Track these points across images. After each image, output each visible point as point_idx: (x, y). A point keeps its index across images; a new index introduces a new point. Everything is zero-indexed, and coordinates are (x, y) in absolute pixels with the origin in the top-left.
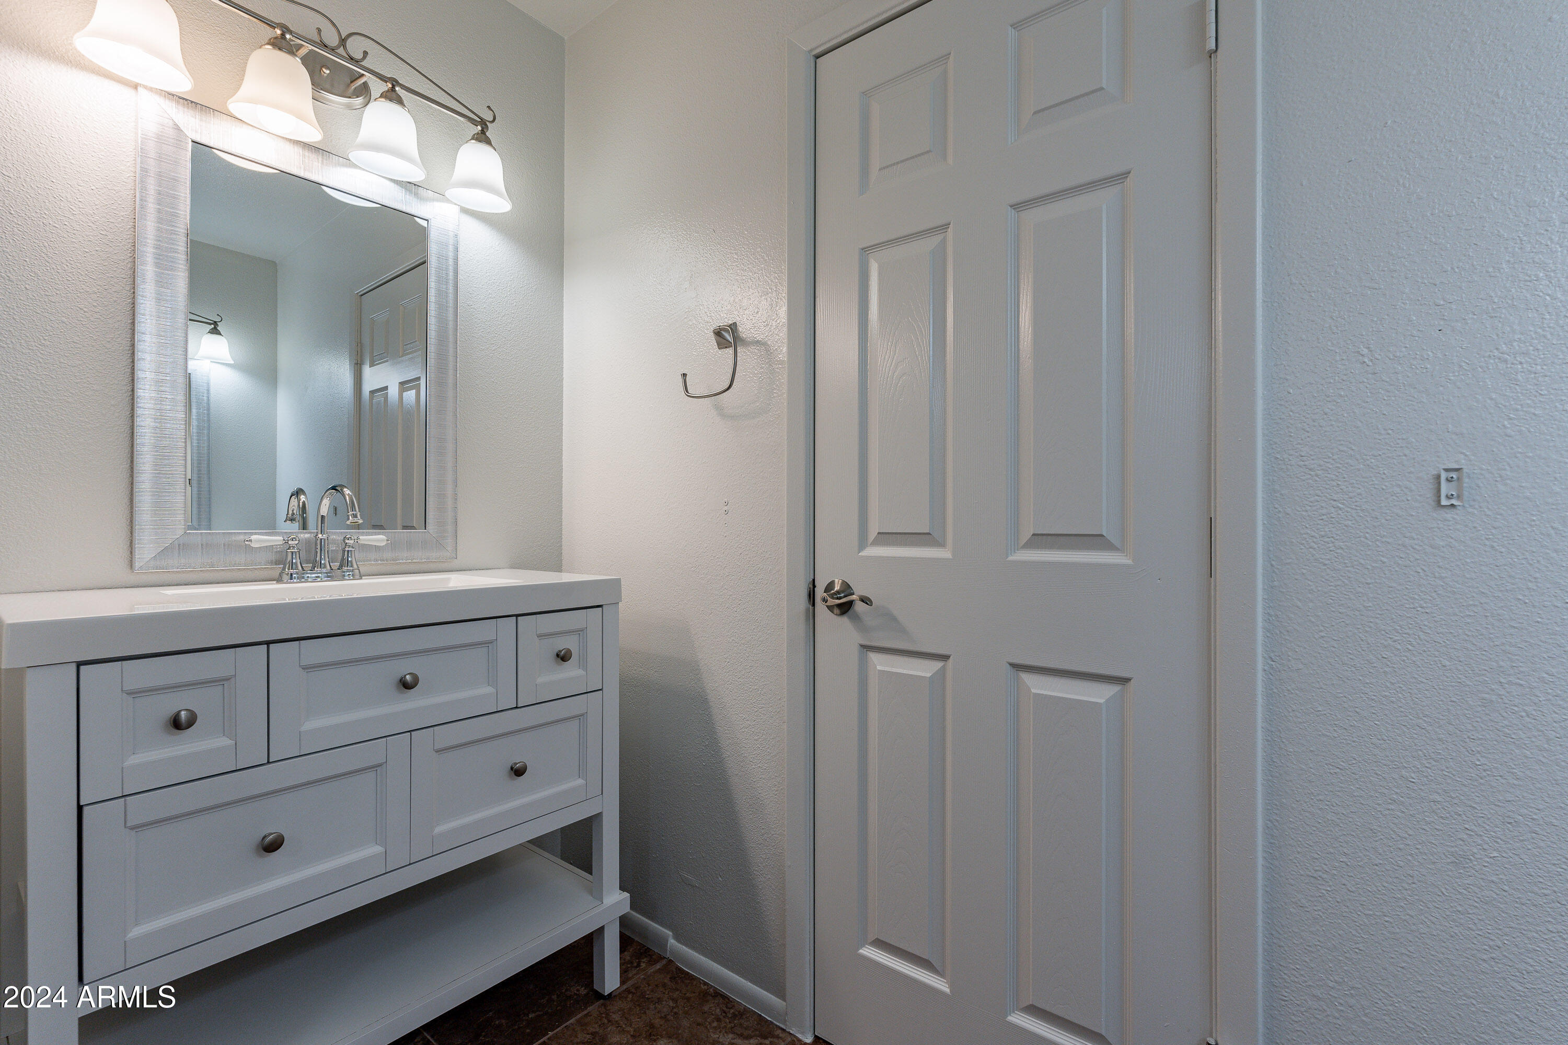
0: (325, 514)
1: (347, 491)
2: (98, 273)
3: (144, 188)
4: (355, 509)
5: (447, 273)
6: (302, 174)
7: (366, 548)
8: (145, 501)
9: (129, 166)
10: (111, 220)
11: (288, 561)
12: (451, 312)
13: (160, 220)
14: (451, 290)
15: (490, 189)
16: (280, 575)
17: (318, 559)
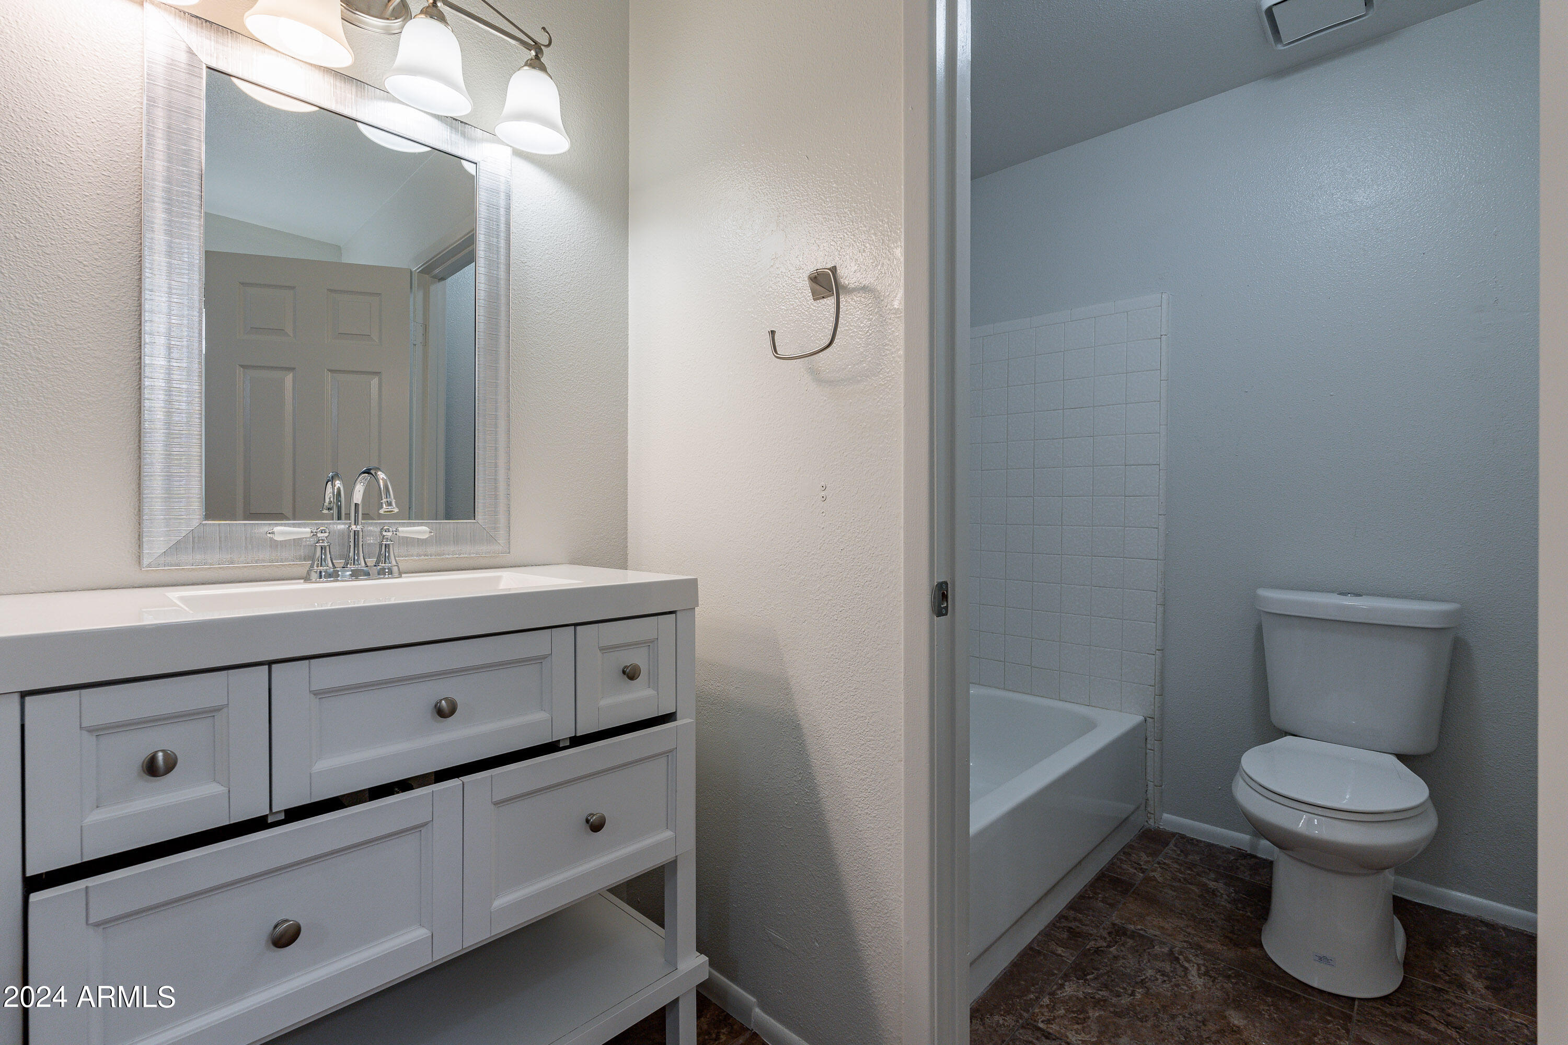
0: (359, 502)
1: (381, 475)
2: (100, 221)
3: (151, 121)
4: (390, 495)
5: (498, 225)
6: (333, 108)
7: (408, 542)
8: (155, 486)
9: (135, 96)
10: (114, 159)
11: (317, 556)
12: (502, 269)
13: (170, 159)
14: (502, 243)
15: (546, 122)
16: (309, 573)
17: (351, 554)
